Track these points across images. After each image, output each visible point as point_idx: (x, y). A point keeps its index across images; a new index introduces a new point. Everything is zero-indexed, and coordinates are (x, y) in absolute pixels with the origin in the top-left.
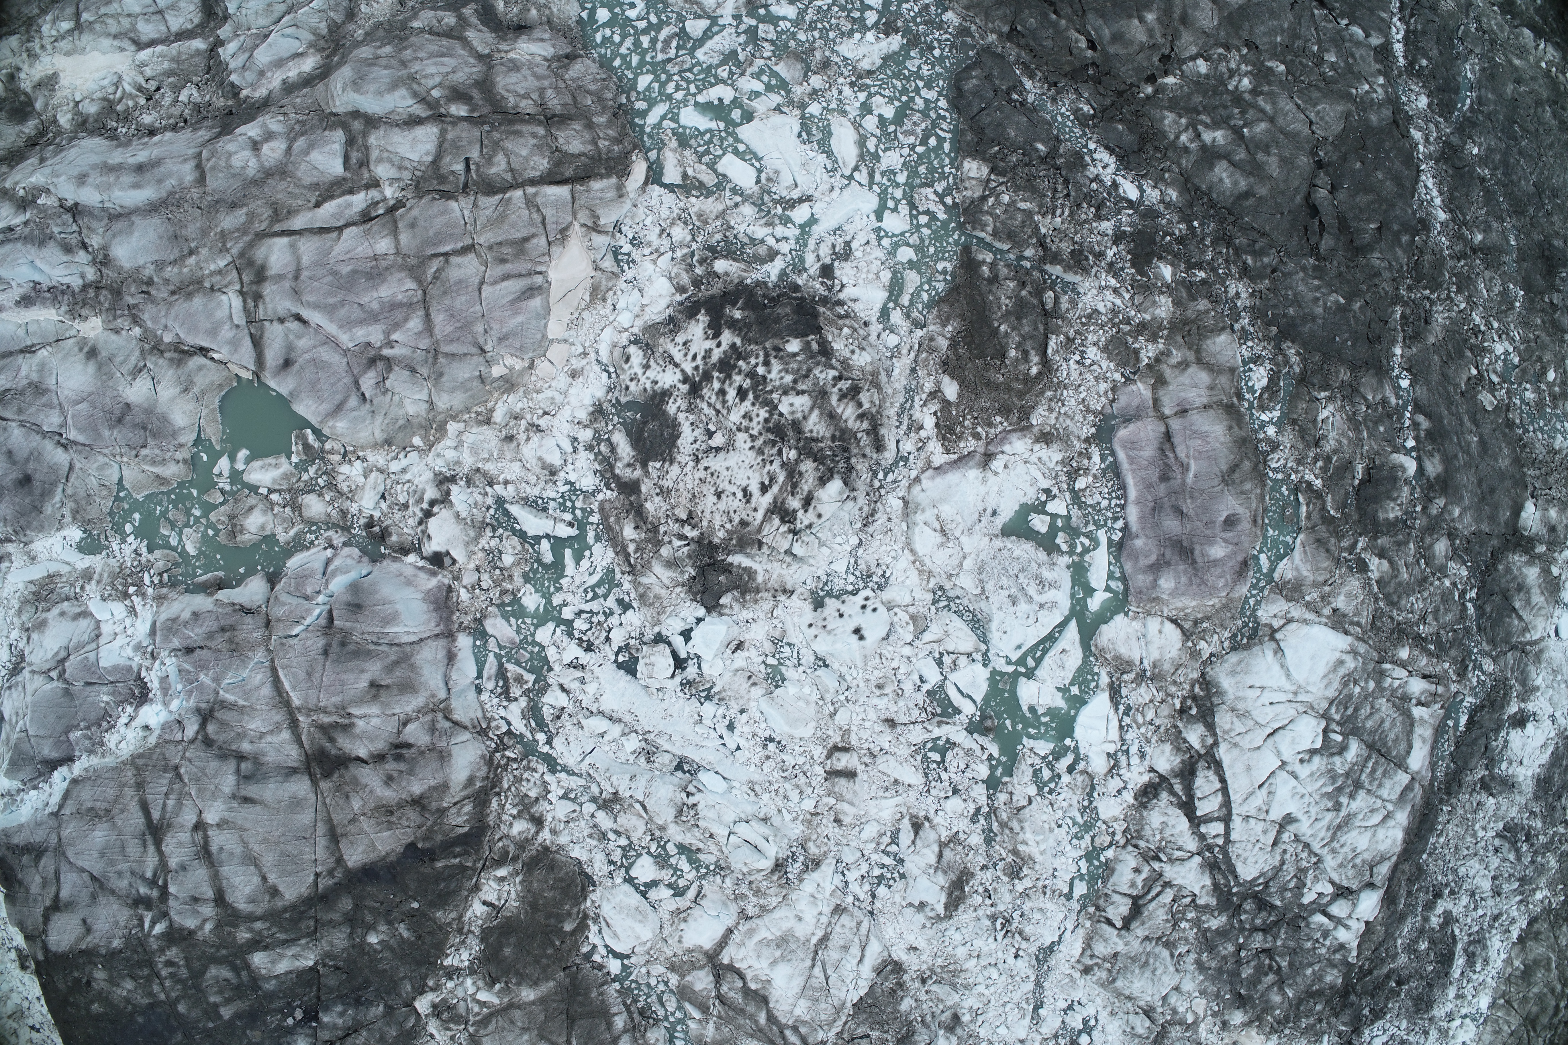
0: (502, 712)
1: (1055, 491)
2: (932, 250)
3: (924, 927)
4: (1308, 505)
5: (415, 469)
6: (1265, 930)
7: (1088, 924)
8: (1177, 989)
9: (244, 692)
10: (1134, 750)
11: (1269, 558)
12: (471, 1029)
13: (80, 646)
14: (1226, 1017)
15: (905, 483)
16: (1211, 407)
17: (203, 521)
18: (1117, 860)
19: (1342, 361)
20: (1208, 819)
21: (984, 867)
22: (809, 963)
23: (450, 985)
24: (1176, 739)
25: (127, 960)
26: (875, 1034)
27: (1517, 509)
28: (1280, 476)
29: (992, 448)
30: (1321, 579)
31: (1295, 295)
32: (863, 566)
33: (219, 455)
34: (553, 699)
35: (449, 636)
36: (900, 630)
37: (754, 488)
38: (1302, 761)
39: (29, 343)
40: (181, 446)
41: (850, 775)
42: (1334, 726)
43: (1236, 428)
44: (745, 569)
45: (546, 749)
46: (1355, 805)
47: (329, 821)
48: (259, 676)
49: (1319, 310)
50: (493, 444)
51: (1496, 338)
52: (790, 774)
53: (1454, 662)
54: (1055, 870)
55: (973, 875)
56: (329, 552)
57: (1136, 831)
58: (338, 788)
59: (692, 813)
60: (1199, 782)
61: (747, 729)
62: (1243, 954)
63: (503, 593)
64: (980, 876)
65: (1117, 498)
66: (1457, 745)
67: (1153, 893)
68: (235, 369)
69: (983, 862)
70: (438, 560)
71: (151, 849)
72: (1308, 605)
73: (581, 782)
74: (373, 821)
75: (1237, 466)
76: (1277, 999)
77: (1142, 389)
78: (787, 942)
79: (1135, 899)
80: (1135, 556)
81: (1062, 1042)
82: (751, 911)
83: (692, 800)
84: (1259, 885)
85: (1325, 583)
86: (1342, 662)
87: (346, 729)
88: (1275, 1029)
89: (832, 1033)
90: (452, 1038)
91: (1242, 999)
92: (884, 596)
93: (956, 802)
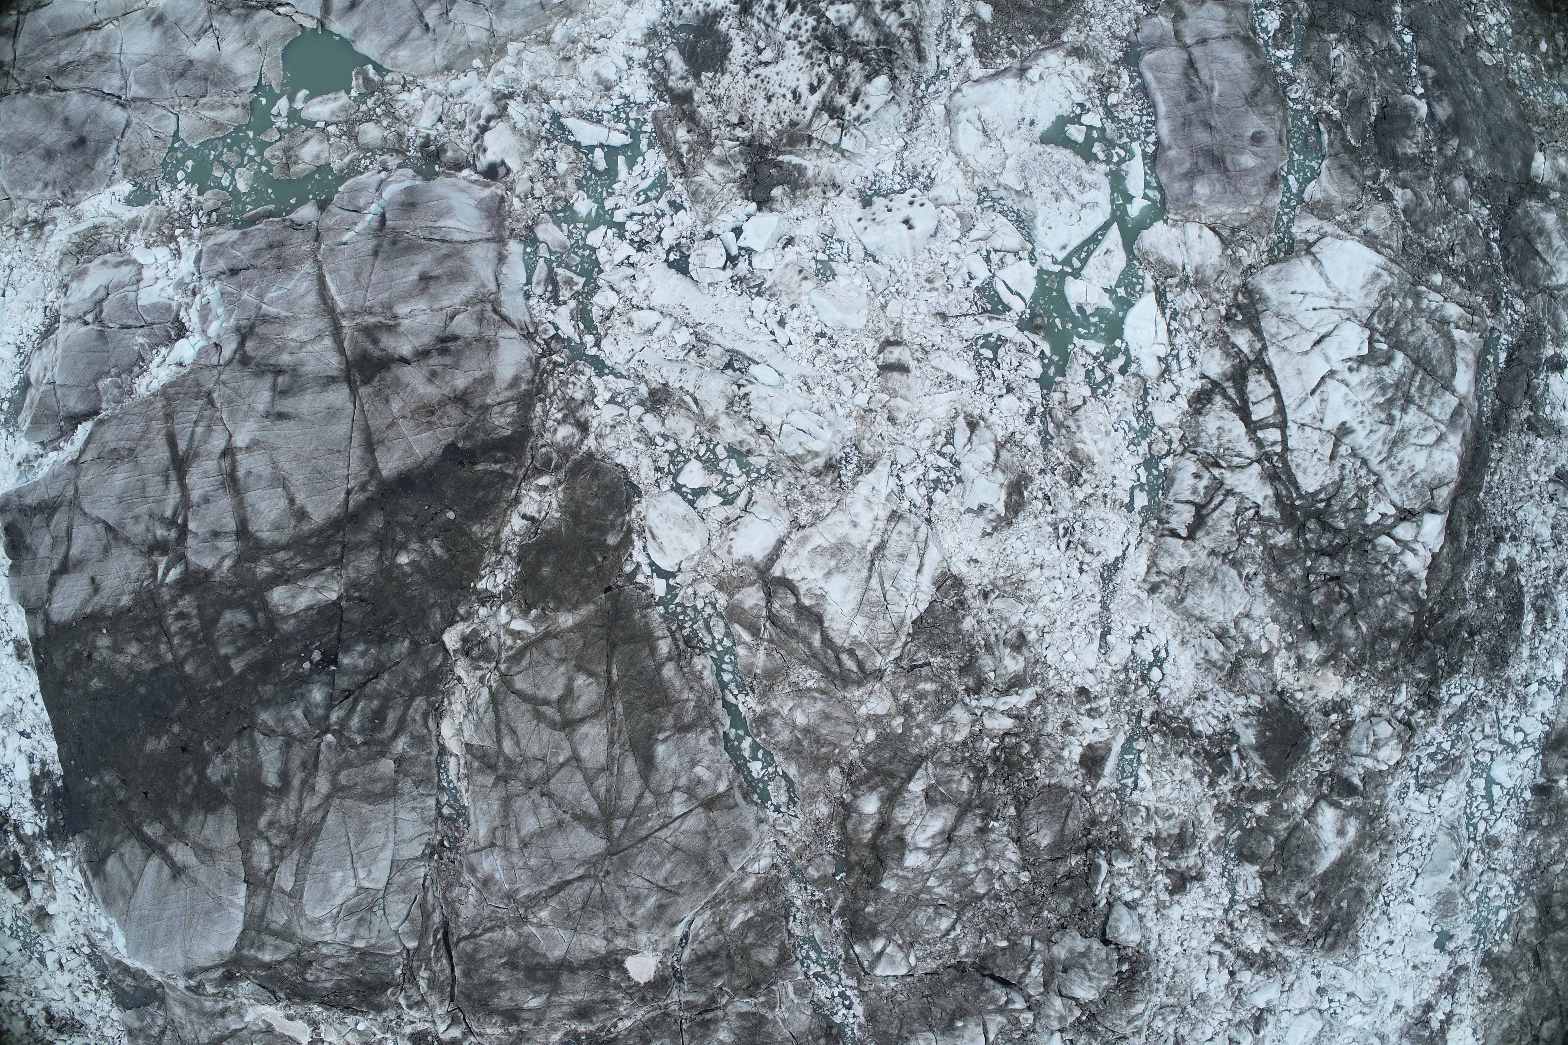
0: (551, 317)
1: (1088, 105)
3: (985, 534)
4: (1329, 133)
5: (473, 92)
6: (1332, 553)
7: (1152, 539)
8: (1248, 615)
9: (289, 303)
10: (1183, 354)
12: (503, 667)
13: (119, 286)
14: (1301, 652)
15: (946, 93)
16: (1229, 37)
17: (257, 159)
18: (1176, 469)
19: (1347, 9)
20: (1263, 425)
21: (1042, 472)
22: (865, 573)
23: (483, 612)
24: (1226, 344)
25: (135, 619)
26: (936, 661)
27: (1528, 159)
29: (1026, 64)
30: (1349, 200)
32: (908, 166)
33: (279, 97)
34: (604, 299)
35: (501, 241)
36: (948, 227)
37: (804, 89)
38: (1350, 370)
39: (96, 20)
40: (241, 91)
41: (903, 369)
42: (1377, 336)
43: (1254, 59)
44: (795, 166)
45: (594, 351)
46: (1407, 420)
47: (367, 428)
48: (305, 284)
50: (550, 66)
52: (842, 366)
53: (1486, 296)
54: (1114, 477)
55: (1031, 479)
56: (383, 175)
57: (1193, 439)
58: (378, 393)
59: (744, 403)
60: (1251, 386)
61: (798, 324)
62: (1312, 578)
63: (556, 199)
64: (1038, 480)
65: (1148, 115)
66: (1500, 381)
67: (1216, 501)
68: (300, 19)
69: (1041, 465)
70: (492, 172)
71: (174, 484)
72: (1341, 226)
73: (629, 384)
74: (412, 423)
75: (1258, 90)
76: (1351, 633)
77: (1164, 22)
78: (842, 550)
79: (1199, 507)
80: (1169, 166)
81: (1133, 676)
82: (803, 519)
83: (743, 390)
84: (1321, 501)
85: (1352, 207)
86: (1378, 276)
87: (391, 329)
88: (1352, 670)
89: (891, 658)
90: (482, 679)
91: (1314, 630)
92: (930, 195)
93: (1011, 400)
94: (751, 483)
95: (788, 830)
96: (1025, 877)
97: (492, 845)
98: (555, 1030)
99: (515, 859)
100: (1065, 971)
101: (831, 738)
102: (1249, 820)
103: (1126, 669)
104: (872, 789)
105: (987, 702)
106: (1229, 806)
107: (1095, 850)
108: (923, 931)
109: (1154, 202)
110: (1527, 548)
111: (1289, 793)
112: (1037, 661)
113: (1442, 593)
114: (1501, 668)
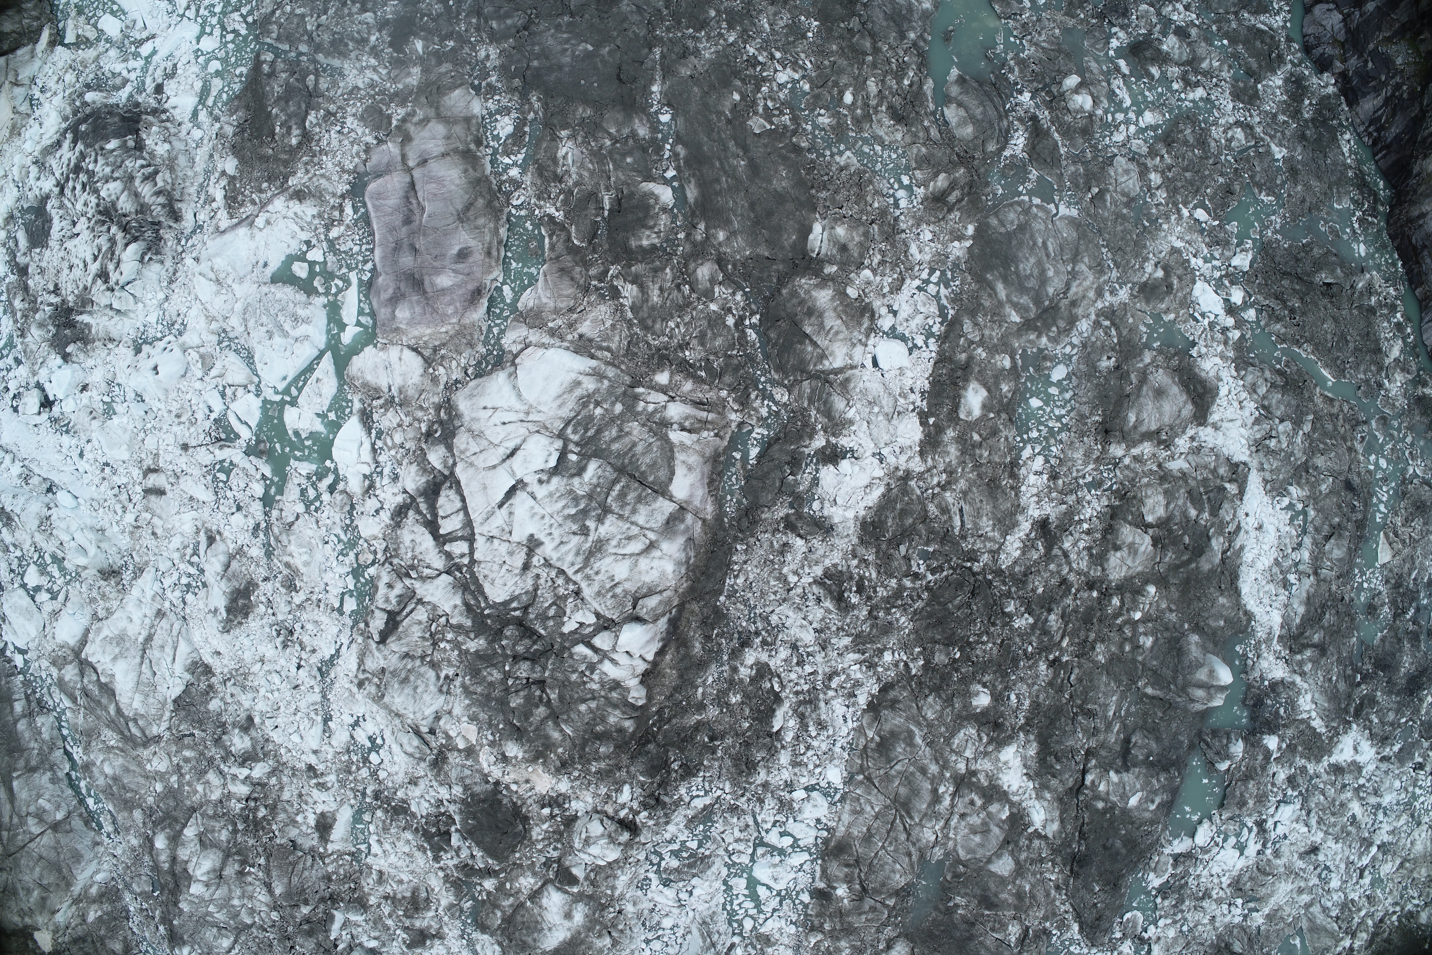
1: (314, 241)
2: (233, 59)
3: (221, 632)
4: (551, 237)
6: (531, 658)
7: (360, 640)
10: (387, 471)
11: (512, 289)
14: (504, 749)
15: (199, 246)
16: (448, 154)
18: (379, 577)
19: (586, 102)
20: (450, 538)
21: (266, 579)
22: (138, 660)
24: (423, 460)
26: (196, 733)
27: (806, 231)
28: (523, 213)
30: (563, 305)
31: (543, 50)
32: (167, 317)
36: (192, 368)
37: (89, 259)
38: (540, 482)
41: (159, 492)
42: (572, 447)
43: (471, 170)
44: (86, 325)
46: (604, 530)
49: (567, 60)
51: (779, 68)
52: (118, 492)
53: (733, 390)
54: (326, 585)
55: (257, 586)
57: (395, 550)
59: (49, 523)
60: (441, 501)
61: (91, 457)
62: (510, 682)
64: (262, 586)
65: (368, 243)
66: (747, 478)
67: (408, 610)
69: (265, 574)
72: (551, 331)
75: (471, 204)
76: (556, 735)
77: (392, 148)
78: (123, 641)
79: (391, 614)
80: (380, 292)
81: (354, 758)
82: (101, 614)
83: (50, 512)
84: (515, 609)
85: (571, 310)
88: (563, 767)
89: (162, 728)
91: (518, 729)
92: (181, 339)
93: (238, 517)
94: (67, 583)
95: (116, 853)
96: (275, 915)
101: (132, 787)
102: (480, 892)
103: (348, 751)
104: (163, 829)
105: (233, 771)
107: (334, 903)
110: (784, 653)
111: (514, 873)
112: (267, 740)
113: (668, 698)
114: (749, 774)
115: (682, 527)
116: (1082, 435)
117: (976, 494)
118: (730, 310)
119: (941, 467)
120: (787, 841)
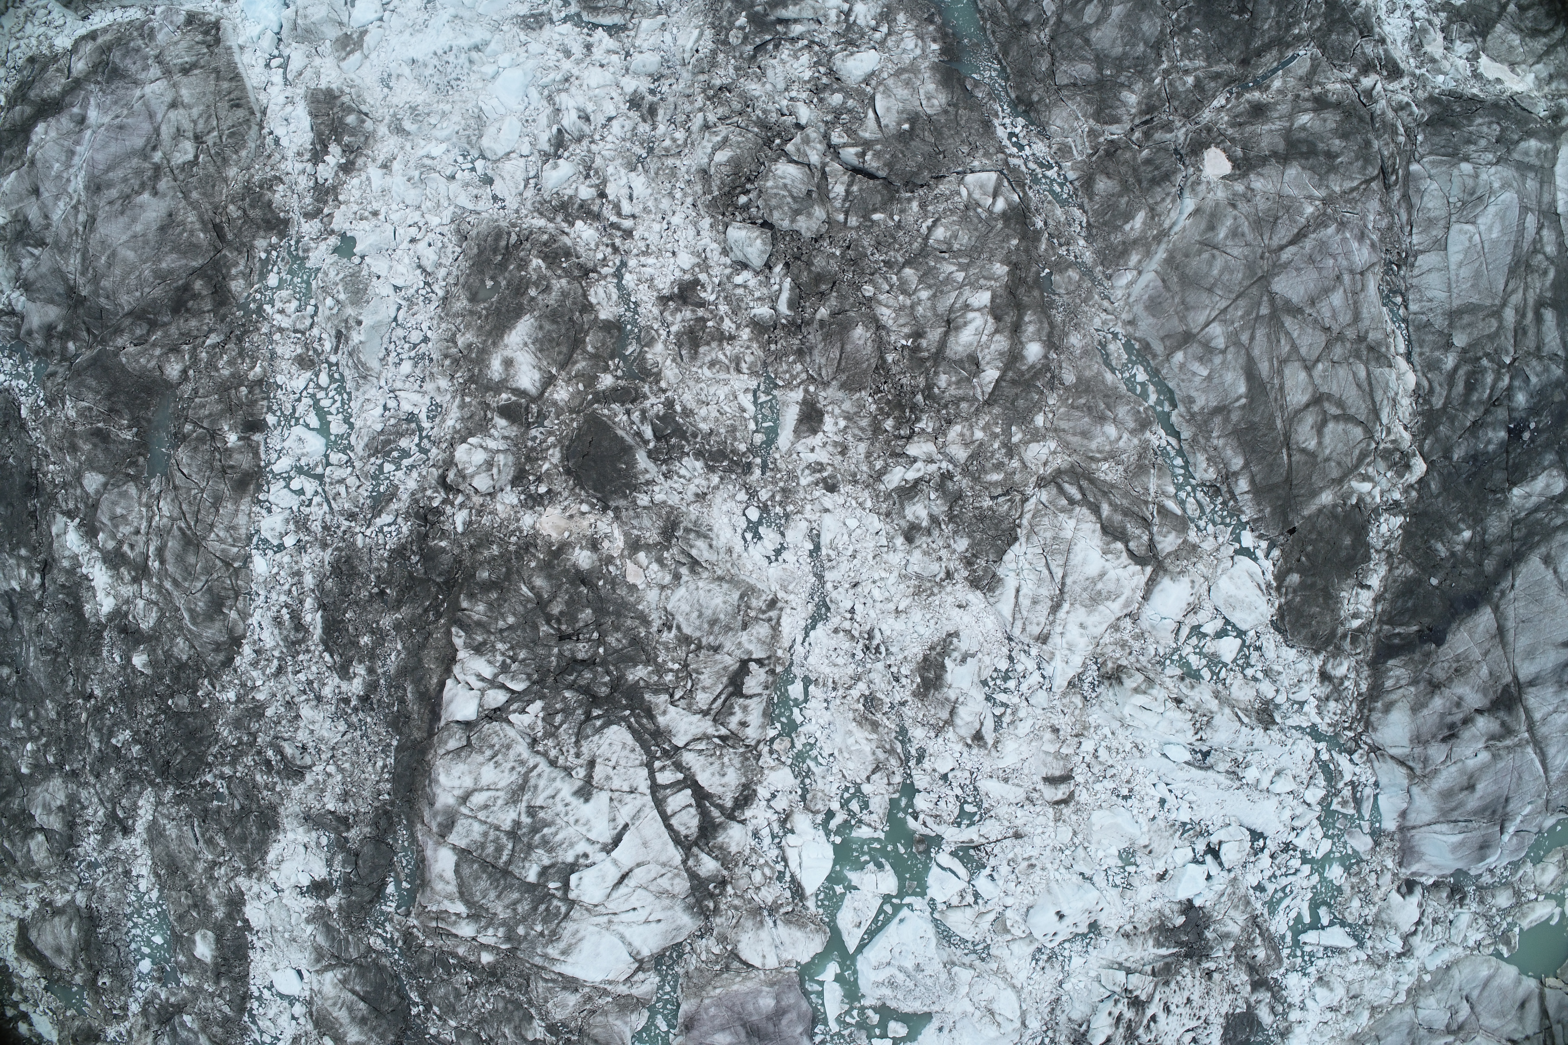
0: (1357, 770)
3: (956, 634)
5: (1428, 953)
6: (576, 664)
7: (780, 653)
8: (665, 589)
10: (767, 841)
12: (1373, 446)
14: (595, 557)
18: (763, 727)
20: (677, 786)
21: (903, 704)
22: (1069, 581)
23: (1397, 496)
24: (725, 858)
26: (987, 503)
30: (599, 1019)
32: (1058, 967)
34: (1315, 794)
35: (1402, 829)
36: (1018, 919)
37: (1162, 1017)
38: (586, 856)
41: (1051, 780)
44: (1163, 947)
45: (1322, 745)
46: (512, 814)
47: (1504, 646)
48: (1556, 762)
50: (1368, 989)
52: (1107, 774)
53: (422, 949)
55: (914, 694)
57: (748, 760)
58: (1497, 679)
59: (1198, 725)
60: (694, 823)
61: (1148, 804)
62: (595, 635)
63: (1358, 874)
64: (907, 696)
66: (391, 864)
67: (720, 702)
69: (905, 710)
70: (1409, 886)
72: (606, 993)
73: (1290, 722)
74: (1471, 659)
76: (539, 582)
78: (1092, 599)
79: (739, 694)
80: (800, 1018)
81: (778, 509)
82: (1127, 623)
83: (1197, 736)
84: (598, 717)
85: (593, 1013)
86: (563, 953)
87: (1492, 737)
88: (529, 544)
89: (1033, 500)
90: (1389, 432)
91: (584, 582)
92: (1036, 945)
93: (943, 769)
94: (1177, 649)
95: (1104, 316)
96: (868, 290)
97: (1362, 273)
98: (1280, 91)
99: (1345, 263)
100: (809, 193)
101: (1078, 413)
103: (787, 516)
104: (1032, 367)
105: (933, 468)
106: (643, 380)
107: (792, 323)
108: (960, 223)
109: (812, 980)
110: (327, 692)
111: (577, 402)
112: (888, 514)
113: (430, 634)
114: (338, 560)
115: (439, 819)
116: (112, 913)
117: (185, 858)
118: (440, 1018)
119: (220, 883)
120: (295, 484)
